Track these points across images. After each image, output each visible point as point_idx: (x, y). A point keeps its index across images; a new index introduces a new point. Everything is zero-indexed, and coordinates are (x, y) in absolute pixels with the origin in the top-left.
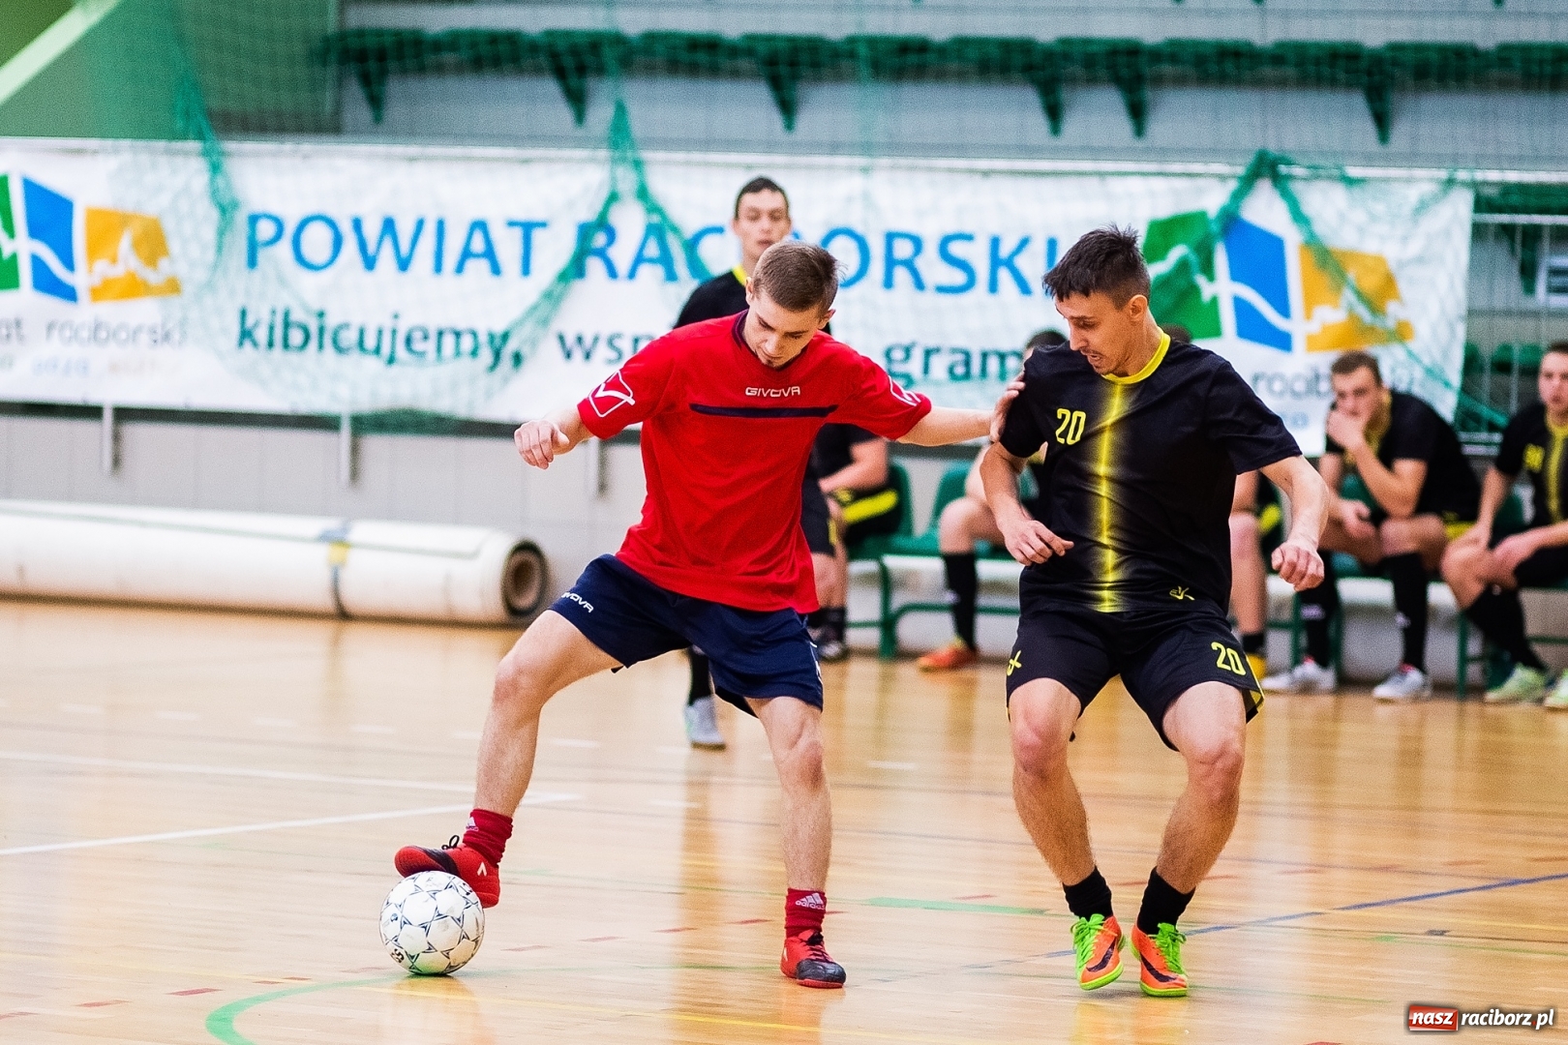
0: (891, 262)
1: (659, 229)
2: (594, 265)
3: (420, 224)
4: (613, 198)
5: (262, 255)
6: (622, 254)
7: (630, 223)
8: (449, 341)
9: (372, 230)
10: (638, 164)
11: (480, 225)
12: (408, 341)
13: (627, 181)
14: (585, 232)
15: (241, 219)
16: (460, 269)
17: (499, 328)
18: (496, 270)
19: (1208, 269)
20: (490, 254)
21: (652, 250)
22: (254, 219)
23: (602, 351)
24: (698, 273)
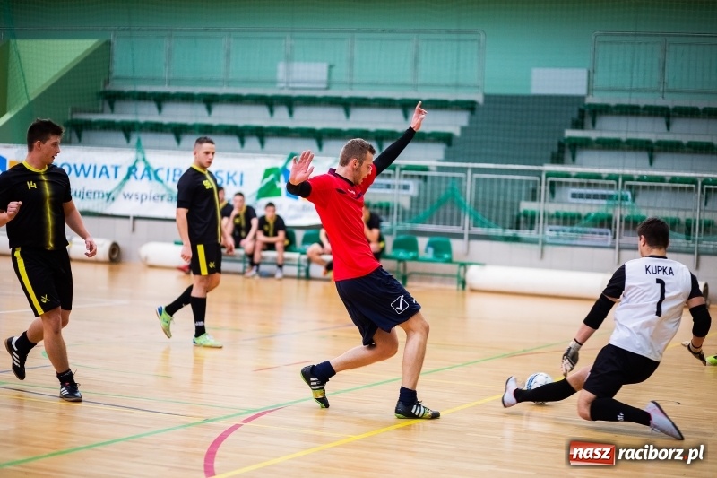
1: (148, 168)
2: (132, 177)
3: (90, 167)
4: (137, 161)
6: (139, 173)
7: (141, 167)
8: (97, 195)
9: (79, 167)
10: (143, 153)
11: (104, 167)
12: (87, 194)
13: (140, 157)
14: (130, 169)
16: (100, 176)
17: (109, 191)
18: (108, 177)
19: (279, 180)
20: (107, 173)
21: (146, 173)
23: (134, 198)
24: (157, 178)
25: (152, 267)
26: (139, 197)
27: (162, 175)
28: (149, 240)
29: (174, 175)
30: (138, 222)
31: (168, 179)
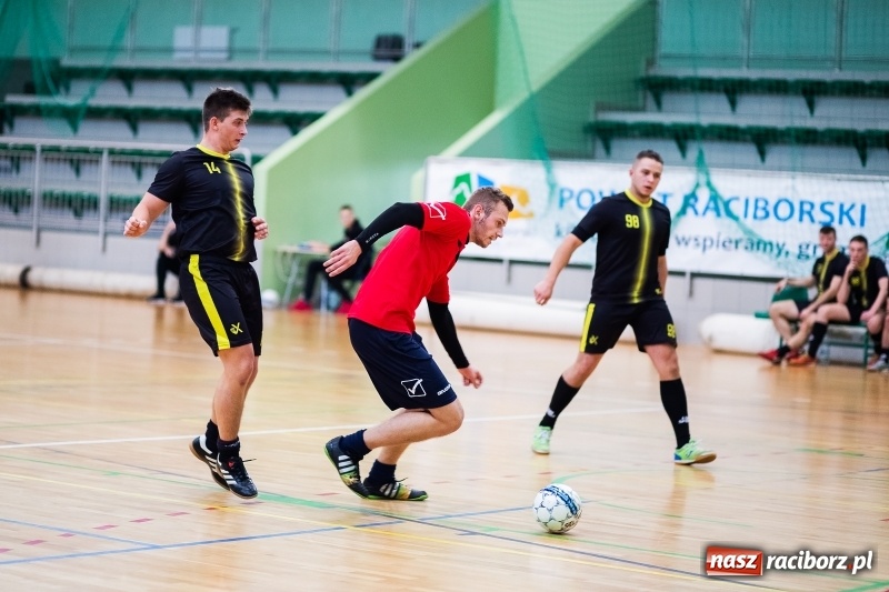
0: (802, 212)
1: (715, 197)
2: (690, 211)
4: (698, 185)
5: (565, 204)
6: (700, 206)
7: (704, 196)
10: (707, 174)
13: (703, 179)
14: (687, 199)
15: (557, 191)
21: (712, 205)
22: (562, 191)
23: (692, 243)
24: (729, 214)
25: (719, 352)
26: (701, 241)
27: (737, 208)
28: (715, 310)
29: (756, 208)
30: (699, 282)
31: (746, 216)
